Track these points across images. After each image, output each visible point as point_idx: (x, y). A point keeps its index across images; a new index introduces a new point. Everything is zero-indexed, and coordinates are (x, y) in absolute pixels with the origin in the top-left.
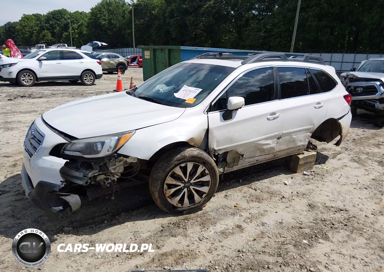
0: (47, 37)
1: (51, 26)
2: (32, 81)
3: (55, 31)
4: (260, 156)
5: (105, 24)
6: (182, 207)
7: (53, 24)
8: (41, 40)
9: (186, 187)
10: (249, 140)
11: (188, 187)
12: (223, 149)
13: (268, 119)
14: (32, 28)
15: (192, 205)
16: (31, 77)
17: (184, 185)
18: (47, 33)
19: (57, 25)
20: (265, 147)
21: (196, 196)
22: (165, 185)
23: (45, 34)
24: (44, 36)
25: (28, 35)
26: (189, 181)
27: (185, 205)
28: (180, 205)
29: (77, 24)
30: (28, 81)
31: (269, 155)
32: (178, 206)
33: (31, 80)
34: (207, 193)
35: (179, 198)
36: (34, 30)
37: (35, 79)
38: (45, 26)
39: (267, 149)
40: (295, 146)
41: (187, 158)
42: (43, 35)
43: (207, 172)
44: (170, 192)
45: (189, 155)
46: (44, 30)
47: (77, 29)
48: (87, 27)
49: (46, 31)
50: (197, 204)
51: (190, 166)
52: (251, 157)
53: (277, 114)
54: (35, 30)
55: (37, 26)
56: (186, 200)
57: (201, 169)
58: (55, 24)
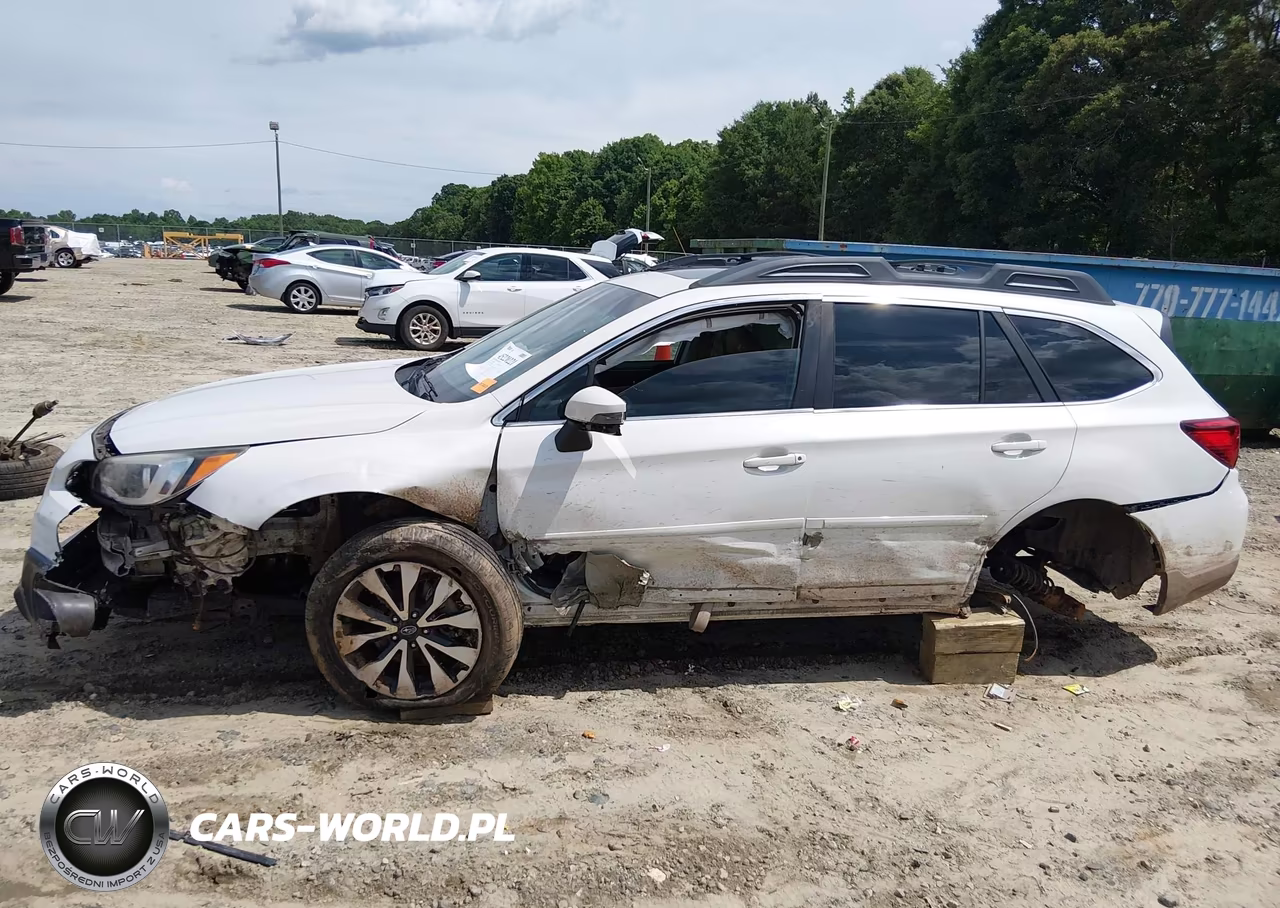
0: (592, 218)
1: (607, 185)
2: (437, 336)
3: (617, 199)
4: (736, 589)
5: (755, 177)
6: (391, 695)
7: (612, 180)
8: (574, 227)
9: (405, 638)
10: (661, 524)
11: (411, 640)
12: (561, 539)
13: (752, 469)
14: (558, 191)
15: (425, 698)
16: (435, 325)
17: (399, 630)
18: (594, 207)
19: (622, 183)
20: (746, 562)
21: (436, 671)
22: (335, 619)
23: (589, 209)
24: (585, 215)
25: (543, 211)
26: (412, 621)
27: (400, 693)
28: (385, 689)
29: (679, 179)
30: (426, 336)
31: (775, 593)
32: (381, 691)
33: (435, 332)
34: (471, 666)
35: (380, 665)
36: (561, 198)
37: (447, 330)
38: (592, 186)
39: (758, 570)
40: (900, 579)
41: (396, 547)
42: (581, 214)
43: (465, 599)
44: (352, 643)
45: (404, 539)
46: (586, 197)
47: (676, 195)
48: (703, 187)
49: (591, 200)
50: (439, 696)
51: (410, 575)
52: (691, 586)
53: (789, 456)
54: (566, 198)
55: (571, 187)
56: (404, 677)
57: (445, 589)
58: (619, 181)
